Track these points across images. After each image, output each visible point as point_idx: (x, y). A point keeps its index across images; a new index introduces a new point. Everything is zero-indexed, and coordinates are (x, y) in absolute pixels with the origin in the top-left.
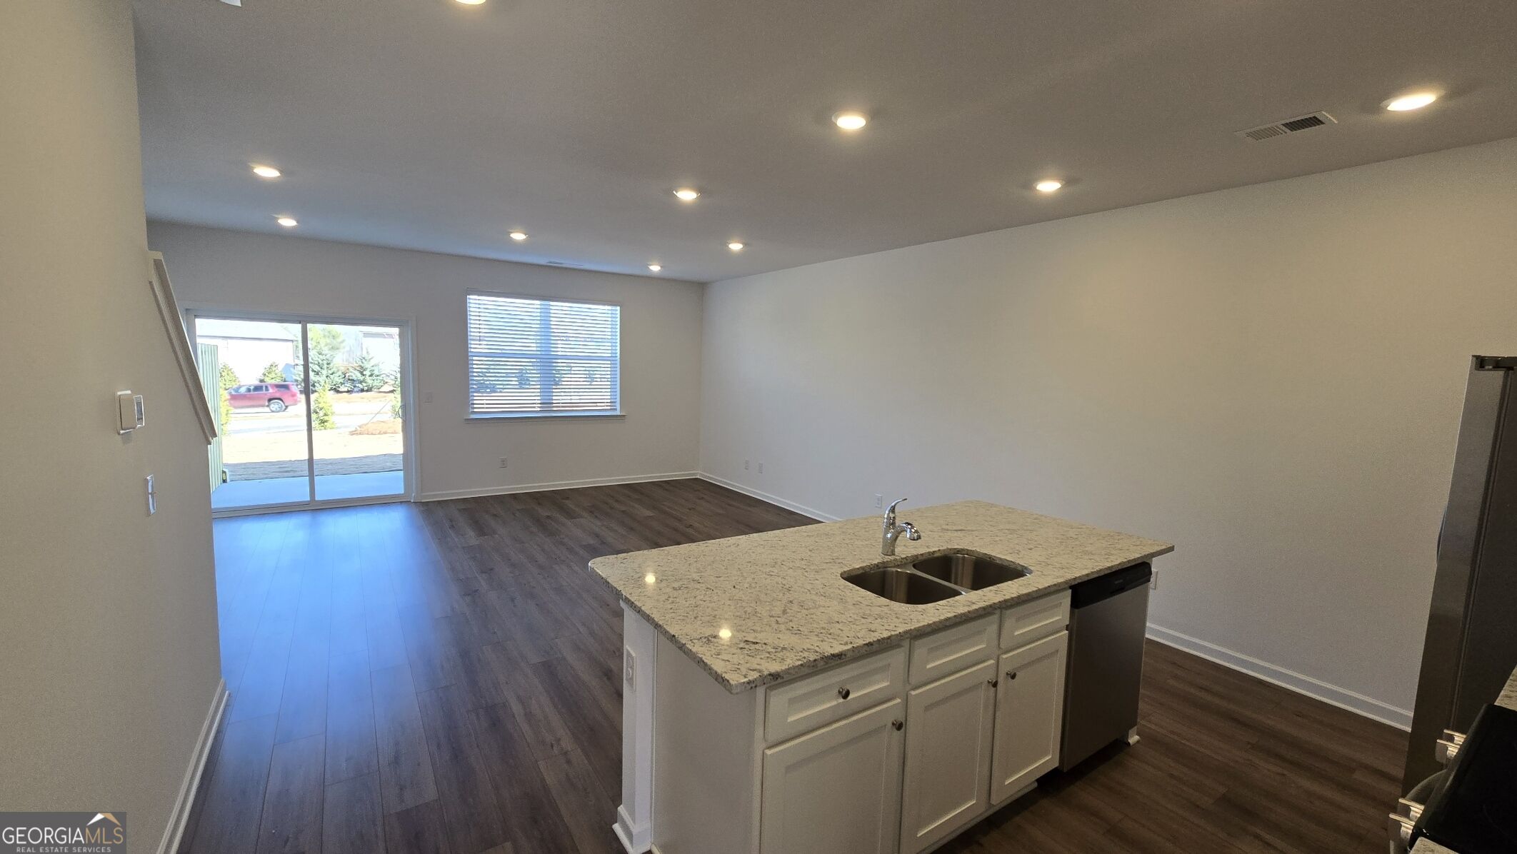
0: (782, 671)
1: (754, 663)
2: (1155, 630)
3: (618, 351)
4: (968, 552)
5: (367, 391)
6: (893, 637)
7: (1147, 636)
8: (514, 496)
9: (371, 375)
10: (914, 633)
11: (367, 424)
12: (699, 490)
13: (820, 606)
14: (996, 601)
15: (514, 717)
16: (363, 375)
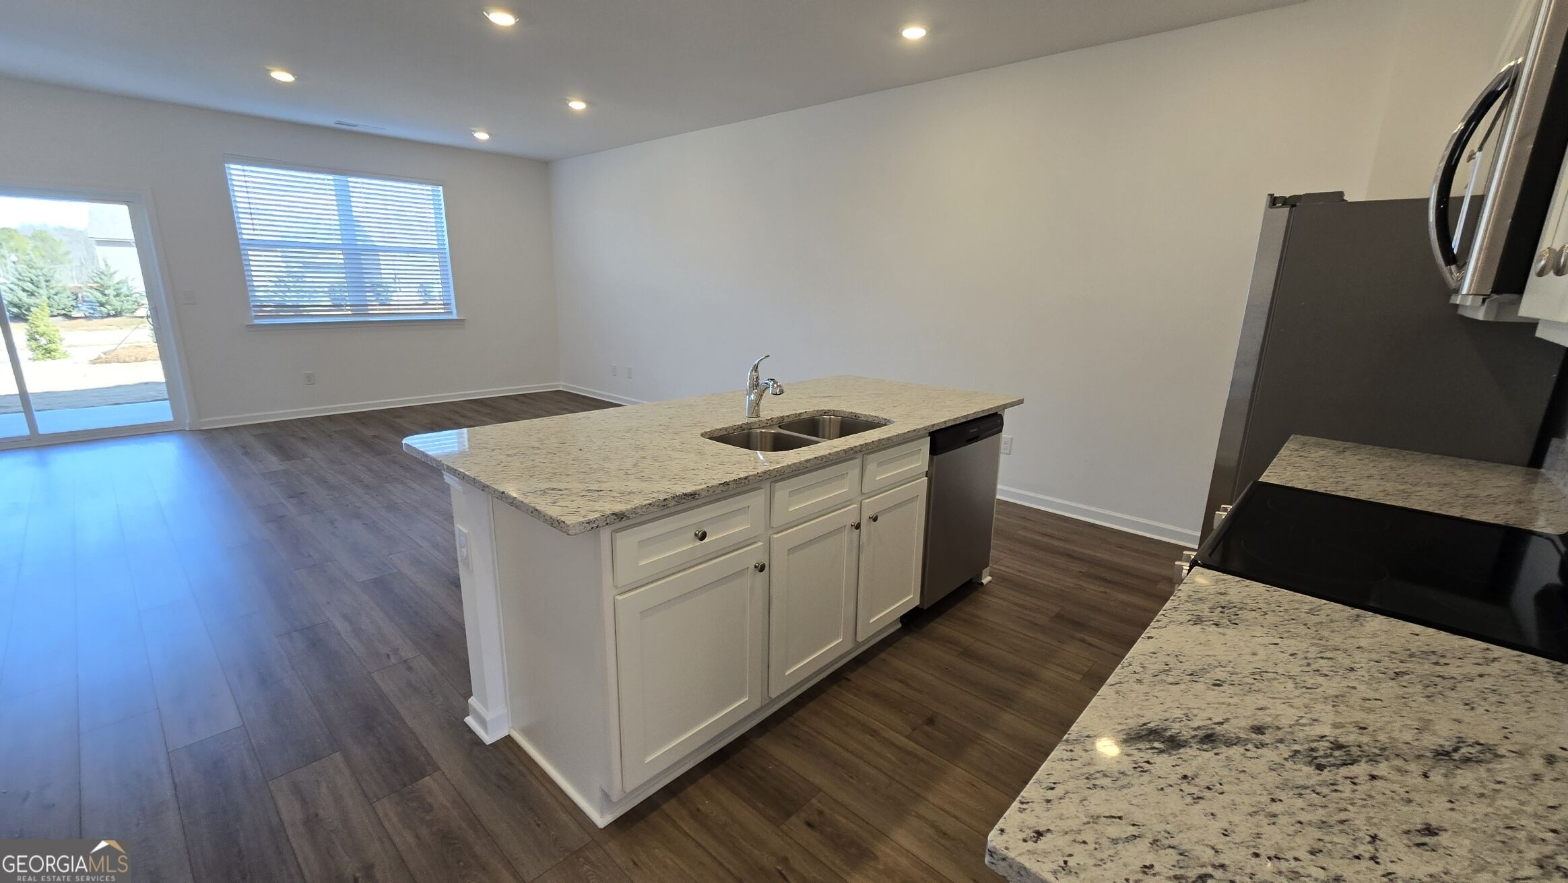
0: (628, 510)
1: (596, 506)
2: (1006, 491)
3: (446, 242)
4: (835, 413)
5: (115, 316)
6: (750, 478)
7: (998, 497)
8: (330, 418)
9: (118, 295)
10: (774, 474)
11: (115, 349)
12: (561, 402)
13: (675, 459)
14: (857, 444)
15: (339, 634)
16: (105, 295)
